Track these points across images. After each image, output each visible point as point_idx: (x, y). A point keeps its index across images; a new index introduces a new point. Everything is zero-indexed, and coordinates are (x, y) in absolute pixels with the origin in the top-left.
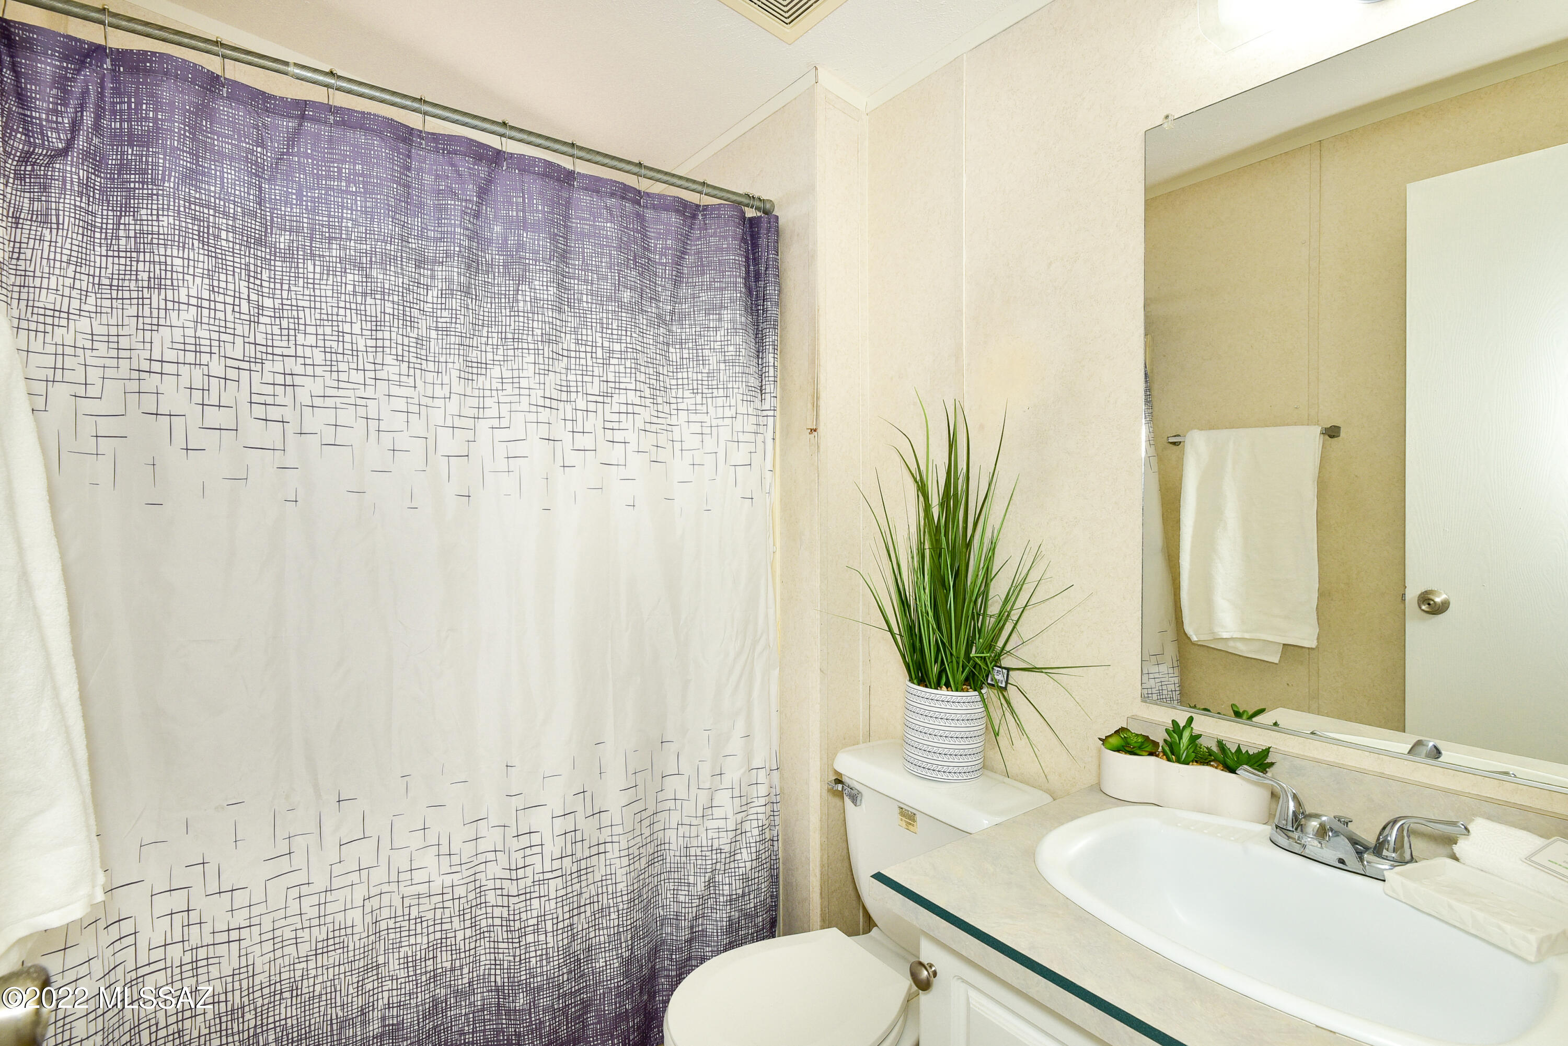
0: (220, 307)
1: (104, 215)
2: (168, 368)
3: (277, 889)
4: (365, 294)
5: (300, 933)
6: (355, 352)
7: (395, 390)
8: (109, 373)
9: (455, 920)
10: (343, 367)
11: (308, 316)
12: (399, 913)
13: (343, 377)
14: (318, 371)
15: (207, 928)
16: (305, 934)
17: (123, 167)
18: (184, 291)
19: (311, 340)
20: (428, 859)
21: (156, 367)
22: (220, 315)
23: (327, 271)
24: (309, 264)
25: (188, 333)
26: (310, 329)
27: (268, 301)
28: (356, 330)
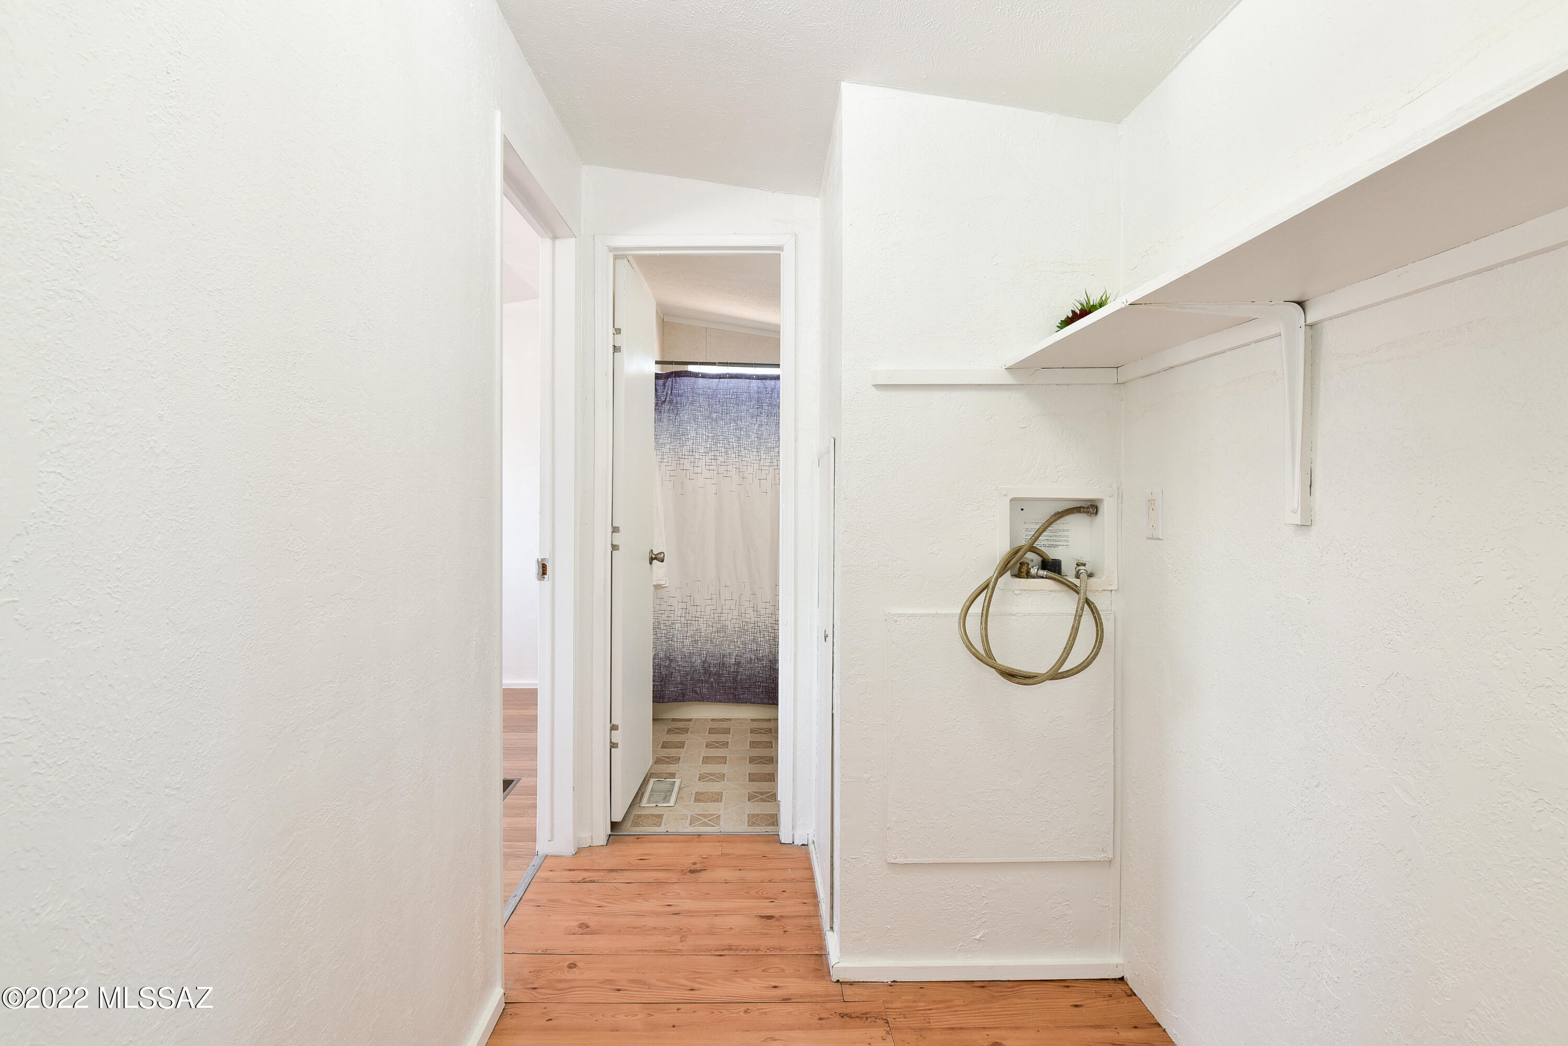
0: (698, 438)
1: (672, 416)
2: (686, 457)
3: (708, 609)
4: (736, 429)
5: (713, 624)
6: (733, 448)
7: (744, 459)
8: (673, 459)
9: (758, 633)
10: (730, 453)
11: (721, 438)
12: (741, 627)
13: (729, 455)
14: (723, 454)
15: (690, 615)
16: (714, 625)
17: (677, 403)
18: (690, 435)
19: (721, 445)
20: (750, 611)
21: (683, 457)
22: (698, 441)
23: (726, 423)
24: (721, 422)
25: (691, 447)
26: (721, 442)
27: (710, 435)
28: (733, 441)
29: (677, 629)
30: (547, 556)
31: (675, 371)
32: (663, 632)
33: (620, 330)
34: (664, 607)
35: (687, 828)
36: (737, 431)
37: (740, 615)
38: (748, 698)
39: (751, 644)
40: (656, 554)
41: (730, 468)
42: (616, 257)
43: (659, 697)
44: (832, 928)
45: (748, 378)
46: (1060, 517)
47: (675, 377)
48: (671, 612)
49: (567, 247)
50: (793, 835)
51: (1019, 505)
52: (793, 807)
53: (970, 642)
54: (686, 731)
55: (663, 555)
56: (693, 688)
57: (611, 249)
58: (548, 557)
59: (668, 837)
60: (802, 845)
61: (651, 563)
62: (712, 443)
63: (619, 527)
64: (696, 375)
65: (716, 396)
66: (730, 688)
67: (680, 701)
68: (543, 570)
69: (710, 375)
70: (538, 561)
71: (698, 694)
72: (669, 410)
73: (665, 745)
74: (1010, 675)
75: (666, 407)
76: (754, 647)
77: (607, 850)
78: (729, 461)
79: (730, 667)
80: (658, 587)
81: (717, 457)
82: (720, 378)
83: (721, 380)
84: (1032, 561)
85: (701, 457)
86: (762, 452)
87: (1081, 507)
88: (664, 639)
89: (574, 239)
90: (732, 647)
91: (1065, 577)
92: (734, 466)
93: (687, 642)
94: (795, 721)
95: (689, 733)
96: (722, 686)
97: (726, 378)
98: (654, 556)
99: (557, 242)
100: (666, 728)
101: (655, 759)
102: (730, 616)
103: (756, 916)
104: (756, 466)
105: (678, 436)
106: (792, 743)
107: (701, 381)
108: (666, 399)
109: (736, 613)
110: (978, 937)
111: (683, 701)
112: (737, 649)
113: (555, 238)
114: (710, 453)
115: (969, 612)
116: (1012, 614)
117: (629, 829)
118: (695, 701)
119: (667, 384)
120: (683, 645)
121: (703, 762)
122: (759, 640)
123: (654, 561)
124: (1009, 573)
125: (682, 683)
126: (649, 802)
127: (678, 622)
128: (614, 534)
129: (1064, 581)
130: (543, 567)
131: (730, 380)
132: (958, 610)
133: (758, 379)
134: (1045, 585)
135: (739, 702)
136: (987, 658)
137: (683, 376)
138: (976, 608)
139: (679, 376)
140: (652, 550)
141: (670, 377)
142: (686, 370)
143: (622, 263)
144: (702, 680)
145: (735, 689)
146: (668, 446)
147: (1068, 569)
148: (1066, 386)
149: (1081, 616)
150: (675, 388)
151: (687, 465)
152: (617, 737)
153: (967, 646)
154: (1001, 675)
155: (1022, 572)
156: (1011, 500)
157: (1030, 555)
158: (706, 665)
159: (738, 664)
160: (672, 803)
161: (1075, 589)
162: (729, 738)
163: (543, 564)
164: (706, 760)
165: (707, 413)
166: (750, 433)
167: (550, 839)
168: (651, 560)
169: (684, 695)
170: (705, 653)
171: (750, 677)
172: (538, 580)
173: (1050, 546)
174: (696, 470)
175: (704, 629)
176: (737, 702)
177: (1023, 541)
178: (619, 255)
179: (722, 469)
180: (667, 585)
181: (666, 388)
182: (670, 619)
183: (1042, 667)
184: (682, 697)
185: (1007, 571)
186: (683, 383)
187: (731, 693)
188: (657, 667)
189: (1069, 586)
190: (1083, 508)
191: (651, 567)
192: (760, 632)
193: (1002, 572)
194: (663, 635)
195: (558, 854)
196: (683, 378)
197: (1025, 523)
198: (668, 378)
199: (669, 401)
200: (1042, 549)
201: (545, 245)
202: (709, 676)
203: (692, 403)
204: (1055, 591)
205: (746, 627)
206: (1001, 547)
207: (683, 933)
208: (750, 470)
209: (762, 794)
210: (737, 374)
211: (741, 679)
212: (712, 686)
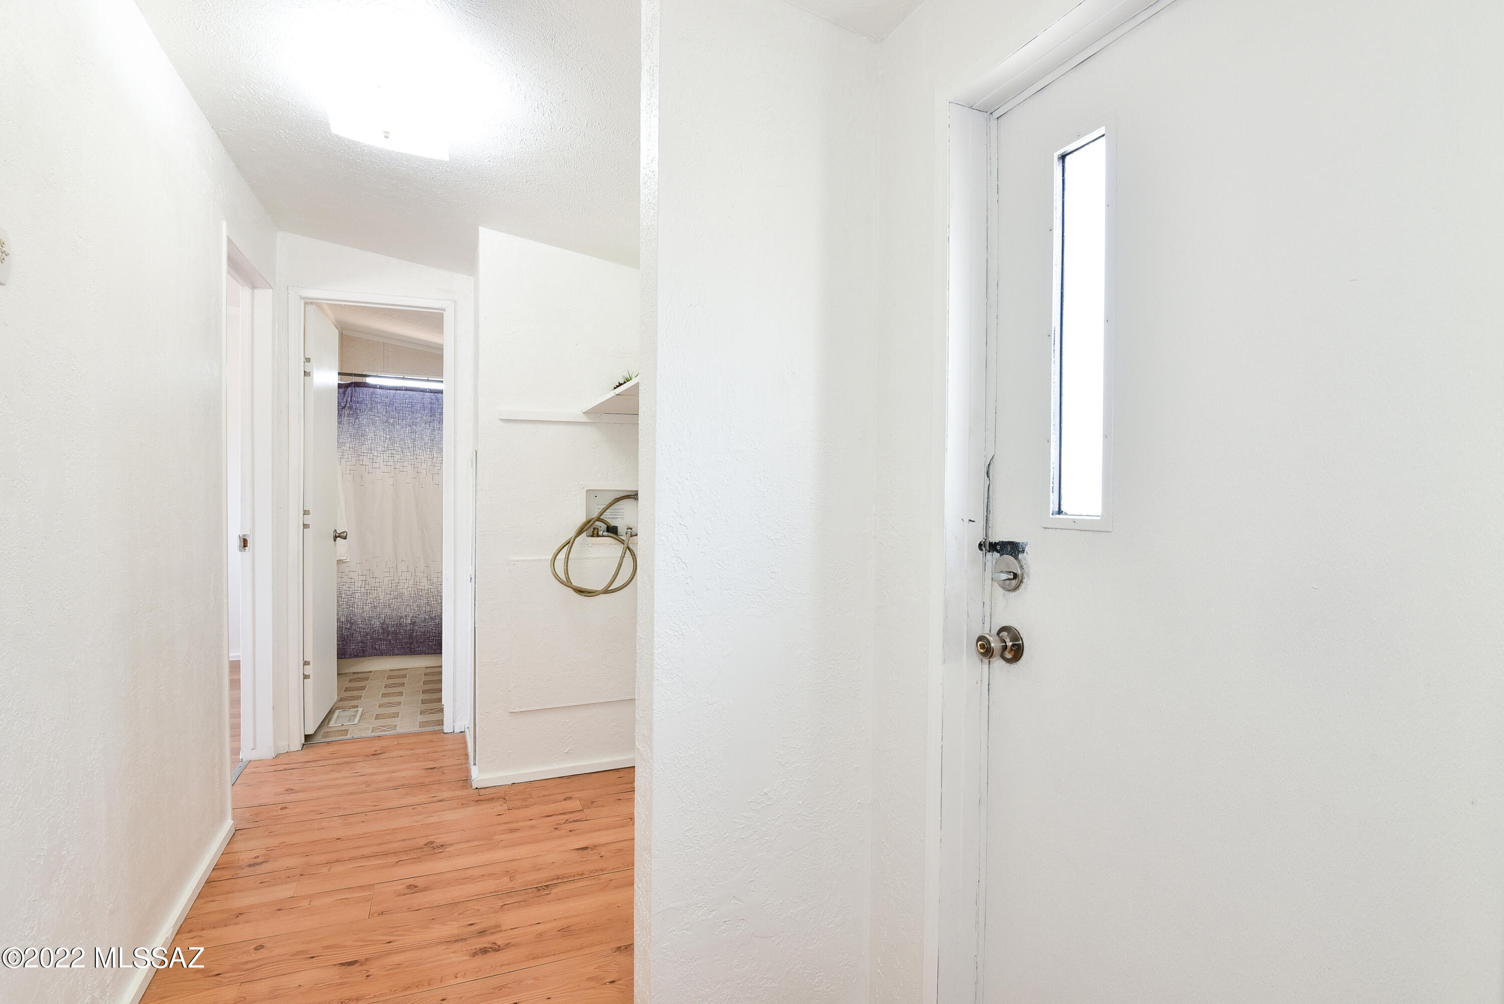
0: (377, 439)
1: (354, 419)
2: (365, 454)
3: (386, 580)
4: (411, 433)
6: (409, 448)
7: (418, 457)
8: (353, 456)
9: (431, 598)
11: (397, 439)
12: (416, 593)
13: (405, 454)
14: (399, 453)
15: (370, 585)
16: (392, 593)
17: (356, 409)
18: (369, 436)
19: (398, 445)
20: (425, 580)
21: (363, 454)
22: (376, 441)
23: (402, 427)
24: (398, 426)
25: (370, 446)
26: (398, 442)
27: (388, 436)
28: (409, 442)
29: (357, 597)
30: (247, 533)
31: (354, 382)
32: (345, 600)
33: (309, 359)
34: (345, 579)
35: (369, 734)
36: (412, 434)
37: (415, 583)
38: (422, 650)
39: (425, 607)
40: (339, 533)
41: (405, 464)
42: (306, 304)
43: (342, 654)
44: (475, 764)
45: (422, 391)
46: (618, 501)
47: (354, 387)
48: (351, 584)
49: (264, 296)
50: (454, 726)
51: (592, 494)
52: (453, 707)
53: (556, 574)
54: (367, 679)
55: (346, 534)
56: (372, 645)
57: (302, 298)
58: (249, 534)
59: (354, 740)
60: (461, 732)
61: (335, 540)
62: (390, 443)
63: (309, 511)
64: (375, 387)
65: (393, 404)
66: (406, 643)
67: (360, 657)
68: (244, 544)
69: (388, 387)
70: (240, 537)
71: (377, 650)
72: (349, 414)
73: (347, 690)
74: (580, 591)
75: (346, 412)
76: (428, 609)
77: (303, 752)
78: (405, 458)
79: (406, 626)
80: (340, 562)
81: (394, 455)
82: (397, 390)
83: (398, 391)
84: (601, 527)
85: (379, 455)
86: (435, 452)
87: (629, 495)
88: (345, 606)
89: (271, 290)
90: (408, 610)
91: (620, 537)
92: (410, 463)
93: (367, 608)
94: (455, 647)
95: (369, 680)
96: (399, 642)
97: (402, 390)
98: (337, 535)
99: (256, 291)
100: (348, 679)
101: (339, 698)
102: (406, 585)
103: (423, 769)
104: (430, 463)
105: (359, 436)
106: (452, 662)
107: (378, 391)
108: (346, 405)
109: (411, 582)
110: (566, 751)
111: (364, 656)
112: (413, 611)
113: (254, 287)
114: (387, 452)
115: (557, 557)
116: (586, 558)
117: (319, 738)
118: (375, 656)
119: (347, 393)
120: (363, 610)
121: (382, 696)
122: (432, 602)
123: (337, 539)
124: (585, 533)
125: (362, 642)
126: (336, 722)
127: (358, 592)
128: (305, 516)
129: (618, 538)
130: (244, 541)
131: (406, 392)
132: (550, 557)
133: (431, 392)
134: (608, 540)
135: (415, 654)
136: (567, 583)
137: (361, 387)
138: (562, 555)
139: (358, 387)
140: (336, 530)
141: (350, 387)
142: (364, 381)
143: (311, 308)
144: (381, 638)
145: (411, 643)
146: (348, 445)
147: (622, 530)
148: (620, 425)
149: (624, 557)
150: (354, 396)
151: (366, 461)
152: (309, 670)
153: (554, 576)
154: (575, 591)
155: (595, 534)
156: (587, 491)
157: (598, 523)
158: (385, 626)
159: (413, 623)
160: (356, 722)
161: (622, 542)
162: (406, 681)
163: (244, 539)
164: (384, 695)
165: (385, 418)
166: (424, 436)
167: (253, 748)
168: (335, 538)
169: (364, 651)
170: (383, 616)
171: (424, 633)
172: (240, 551)
173: (613, 518)
174: (375, 465)
175: (383, 596)
176: (413, 654)
177: (595, 515)
178: (308, 302)
179: (398, 465)
180: (348, 560)
181: (346, 396)
182: (350, 589)
183: (600, 587)
184: (363, 653)
185: (583, 532)
186: (362, 392)
187: (408, 648)
188: (340, 629)
189: (619, 541)
190: (631, 495)
191: (335, 543)
192: (433, 596)
193: (580, 532)
194: (344, 603)
195: (260, 759)
196: (362, 388)
197: (598, 504)
198: (348, 387)
199: (349, 407)
200: (608, 520)
201: (244, 293)
202: (388, 635)
203: (371, 410)
204: (613, 544)
205: (420, 593)
206: (581, 519)
207: (368, 784)
208: (424, 466)
209: (432, 710)
210: (412, 387)
211: (416, 635)
212: (390, 643)
